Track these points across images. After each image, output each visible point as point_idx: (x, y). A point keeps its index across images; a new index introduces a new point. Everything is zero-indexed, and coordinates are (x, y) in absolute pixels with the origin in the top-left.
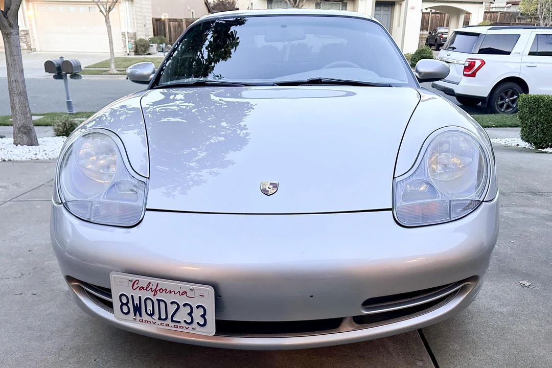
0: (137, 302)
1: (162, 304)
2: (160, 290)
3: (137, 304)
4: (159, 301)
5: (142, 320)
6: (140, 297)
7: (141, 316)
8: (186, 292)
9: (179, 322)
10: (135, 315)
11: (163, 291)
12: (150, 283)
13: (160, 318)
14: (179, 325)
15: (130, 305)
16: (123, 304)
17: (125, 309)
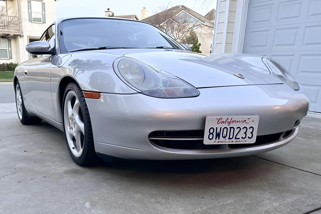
0: (218, 131)
1: (232, 130)
2: (232, 122)
3: (218, 132)
4: (231, 128)
5: (219, 141)
6: (221, 128)
7: (219, 139)
8: (245, 121)
9: (239, 138)
10: (216, 139)
11: (234, 122)
12: (228, 118)
13: (229, 138)
14: (238, 140)
15: (215, 134)
16: (210, 133)
17: (211, 137)
